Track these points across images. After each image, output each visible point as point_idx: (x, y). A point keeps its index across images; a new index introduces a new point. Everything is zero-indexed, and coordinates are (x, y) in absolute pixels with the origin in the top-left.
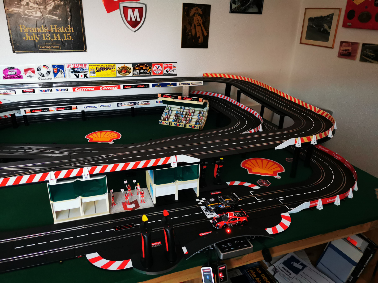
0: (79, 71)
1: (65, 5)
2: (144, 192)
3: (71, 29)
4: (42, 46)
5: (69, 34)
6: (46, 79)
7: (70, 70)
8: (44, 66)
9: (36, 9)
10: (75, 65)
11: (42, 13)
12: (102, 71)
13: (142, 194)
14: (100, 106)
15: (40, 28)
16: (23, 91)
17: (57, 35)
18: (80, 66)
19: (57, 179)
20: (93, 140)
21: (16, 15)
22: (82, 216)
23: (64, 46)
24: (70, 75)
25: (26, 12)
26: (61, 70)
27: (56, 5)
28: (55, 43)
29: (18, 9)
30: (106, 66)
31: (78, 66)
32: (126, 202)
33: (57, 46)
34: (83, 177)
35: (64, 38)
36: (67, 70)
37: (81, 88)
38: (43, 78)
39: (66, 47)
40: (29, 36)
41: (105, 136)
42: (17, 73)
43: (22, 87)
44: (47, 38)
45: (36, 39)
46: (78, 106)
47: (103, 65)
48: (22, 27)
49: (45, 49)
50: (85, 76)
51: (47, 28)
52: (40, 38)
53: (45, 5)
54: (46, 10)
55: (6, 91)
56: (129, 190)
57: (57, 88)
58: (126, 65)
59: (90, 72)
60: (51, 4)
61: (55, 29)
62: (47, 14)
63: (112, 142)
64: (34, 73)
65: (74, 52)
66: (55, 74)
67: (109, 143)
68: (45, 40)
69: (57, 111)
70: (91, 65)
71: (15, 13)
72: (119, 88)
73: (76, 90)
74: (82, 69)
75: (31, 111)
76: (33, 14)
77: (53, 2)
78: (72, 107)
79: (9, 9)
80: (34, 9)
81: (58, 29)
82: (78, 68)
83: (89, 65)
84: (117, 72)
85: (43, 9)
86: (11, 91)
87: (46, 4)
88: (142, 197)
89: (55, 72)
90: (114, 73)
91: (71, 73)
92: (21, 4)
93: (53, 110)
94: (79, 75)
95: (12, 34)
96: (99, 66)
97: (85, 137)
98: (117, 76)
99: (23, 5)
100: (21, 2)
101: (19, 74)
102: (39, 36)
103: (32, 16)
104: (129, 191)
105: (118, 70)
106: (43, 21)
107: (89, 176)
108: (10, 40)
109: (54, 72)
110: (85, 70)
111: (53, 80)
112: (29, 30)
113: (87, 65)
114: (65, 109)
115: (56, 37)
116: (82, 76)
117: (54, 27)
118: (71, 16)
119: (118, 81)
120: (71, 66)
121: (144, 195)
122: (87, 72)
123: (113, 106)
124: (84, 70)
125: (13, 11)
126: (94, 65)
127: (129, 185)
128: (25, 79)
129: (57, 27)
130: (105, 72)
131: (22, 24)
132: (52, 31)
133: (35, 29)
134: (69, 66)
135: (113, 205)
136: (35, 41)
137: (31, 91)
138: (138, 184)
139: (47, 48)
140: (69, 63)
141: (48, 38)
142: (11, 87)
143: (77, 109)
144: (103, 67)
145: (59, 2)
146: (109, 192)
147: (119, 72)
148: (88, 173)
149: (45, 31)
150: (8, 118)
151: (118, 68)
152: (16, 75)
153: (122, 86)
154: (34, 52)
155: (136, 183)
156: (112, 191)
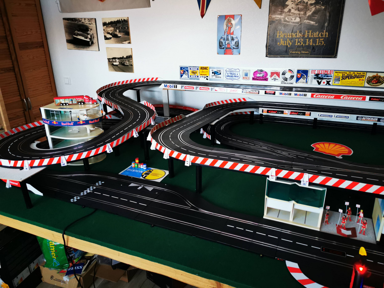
0: (322, 78)
1: (325, 9)
2: (367, 222)
3: (325, 34)
4: (293, 51)
5: (322, 39)
6: (287, 83)
7: (314, 75)
8: (290, 70)
9: (296, 15)
10: (320, 71)
11: (301, 19)
12: (348, 79)
13: (365, 224)
14: (335, 116)
15: (295, 34)
16: (265, 92)
17: (310, 40)
18: (325, 72)
19: (276, 176)
20: (319, 150)
21: (277, 22)
22: (290, 221)
23: (314, 51)
24: (311, 81)
25: (286, 19)
26: (305, 76)
27: (316, 10)
28: (306, 48)
29: (279, 16)
30: (354, 74)
31: (323, 72)
32: (341, 225)
33: (307, 51)
34: (302, 183)
35: (316, 43)
36: (311, 75)
37: (320, 94)
38: (285, 82)
39: (316, 52)
40: (283, 42)
41: (333, 149)
42: (264, 76)
43: (265, 89)
44: (299, 44)
45: (289, 44)
46: (312, 113)
47: (350, 73)
48: (279, 33)
49: (295, 54)
50: (328, 83)
51: (302, 33)
52: (293, 43)
53: (305, 10)
54: (305, 15)
55: (252, 90)
56: (348, 213)
57: (296, 93)
58: (379, 74)
59: (334, 79)
60: (312, 9)
61: (309, 35)
62: (305, 20)
63: (340, 157)
64: (279, 76)
65: (323, 57)
66: (298, 79)
67: (336, 157)
68: (296, 45)
69: (290, 114)
70: (337, 71)
71: (277, 20)
72: (364, 99)
73: (314, 96)
74: (326, 76)
75: (268, 111)
76: (292, 20)
77: (314, 7)
78: (306, 113)
79: (272, 16)
80: (294, 15)
81: (312, 34)
82: (323, 74)
83: (335, 72)
84: (366, 81)
85: (302, 15)
86: (256, 91)
87: (307, 9)
88: (362, 227)
89: (299, 77)
90: (361, 82)
91: (314, 79)
92: (284, 11)
93: (287, 114)
94: (321, 81)
95: (269, 39)
96: (346, 73)
97: (311, 145)
98: (365, 86)
99: (285, 12)
100: (284, 9)
101: (266, 77)
102: (292, 41)
103: (290, 22)
104: (348, 215)
105: (368, 79)
106: (300, 27)
107: (308, 183)
108: (266, 45)
109: (297, 77)
110: (330, 77)
111: (295, 85)
112: (284, 36)
113: (333, 72)
114: (298, 114)
115: (308, 42)
116: (324, 83)
117: (308, 32)
118: (329, 20)
119: (364, 91)
120: (315, 72)
121: (366, 225)
122: (331, 79)
123: (352, 119)
124: (328, 76)
125: (275, 18)
126: (340, 72)
127: (350, 208)
128: (270, 82)
129: (312, 32)
130: (351, 80)
131: (280, 30)
132: (306, 37)
133: (291, 34)
134: (314, 71)
135: (326, 224)
136: (287, 46)
137: (272, 92)
138: (362, 211)
139: (297, 54)
140: (314, 68)
141: (301, 43)
142: (257, 88)
143: (310, 115)
144: (351, 75)
145: (320, 7)
146: (325, 208)
147: (368, 82)
148: (308, 181)
149: (299, 37)
150: (247, 114)
151: (369, 77)
152: (263, 77)
153: (368, 97)
154: (284, 57)
155: (360, 209)
156: (328, 208)
